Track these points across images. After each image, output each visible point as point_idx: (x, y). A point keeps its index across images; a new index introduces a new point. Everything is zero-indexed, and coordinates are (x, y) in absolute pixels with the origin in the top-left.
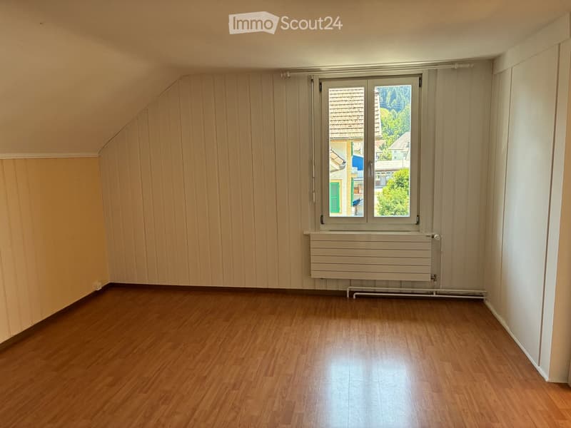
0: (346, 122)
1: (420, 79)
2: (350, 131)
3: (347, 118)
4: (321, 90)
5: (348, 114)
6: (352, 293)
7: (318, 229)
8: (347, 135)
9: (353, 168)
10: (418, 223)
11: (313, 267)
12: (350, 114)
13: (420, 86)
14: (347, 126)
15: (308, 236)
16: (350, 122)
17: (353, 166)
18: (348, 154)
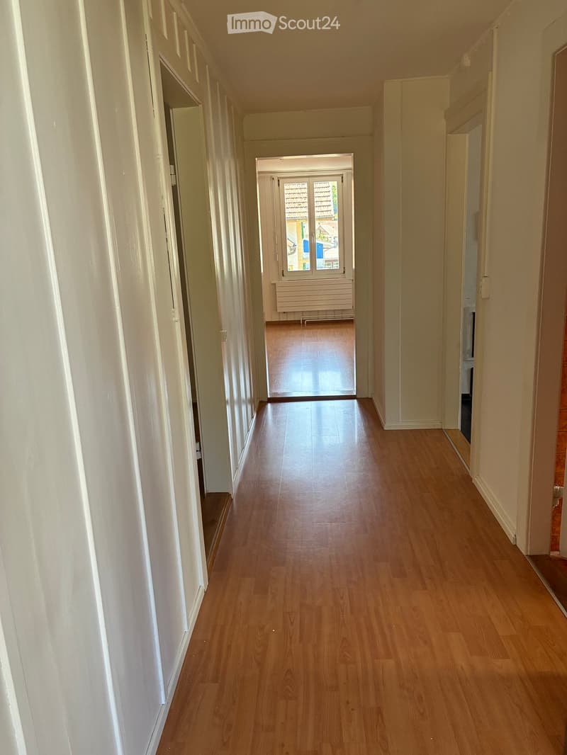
0: (295, 200)
1: (342, 178)
2: (299, 210)
3: (296, 196)
4: (279, 185)
5: (297, 191)
6: (304, 321)
7: (280, 279)
8: (296, 215)
9: (304, 253)
10: (344, 272)
11: (279, 305)
12: (299, 191)
13: (342, 181)
14: (296, 205)
15: (275, 284)
16: (299, 200)
17: (305, 251)
18: (298, 236)
